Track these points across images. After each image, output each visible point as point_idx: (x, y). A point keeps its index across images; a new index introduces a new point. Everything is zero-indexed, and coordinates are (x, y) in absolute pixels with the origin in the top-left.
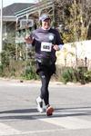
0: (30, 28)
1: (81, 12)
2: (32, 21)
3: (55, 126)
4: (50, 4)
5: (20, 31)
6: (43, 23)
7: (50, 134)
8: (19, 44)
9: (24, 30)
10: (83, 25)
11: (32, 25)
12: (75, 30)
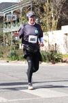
0: (14, 21)
1: (52, 9)
2: (16, 16)
3: (33, 96)
4: (29, 3)
5: (6, 23)
6: (30, 19)
7: (29, 101)
8: (6, 34)
9: (10, 23)
10: (53, 19)
11: (15, 19)
12: (47, 22)
